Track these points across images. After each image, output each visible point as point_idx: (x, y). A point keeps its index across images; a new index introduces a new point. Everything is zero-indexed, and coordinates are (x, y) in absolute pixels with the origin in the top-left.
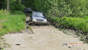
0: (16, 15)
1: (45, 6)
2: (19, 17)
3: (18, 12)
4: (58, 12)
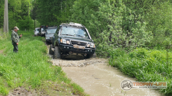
0: (22, 41)
1: (91, 24)
2: (32, 47)
3: (25, 34)
4: (124, 37)
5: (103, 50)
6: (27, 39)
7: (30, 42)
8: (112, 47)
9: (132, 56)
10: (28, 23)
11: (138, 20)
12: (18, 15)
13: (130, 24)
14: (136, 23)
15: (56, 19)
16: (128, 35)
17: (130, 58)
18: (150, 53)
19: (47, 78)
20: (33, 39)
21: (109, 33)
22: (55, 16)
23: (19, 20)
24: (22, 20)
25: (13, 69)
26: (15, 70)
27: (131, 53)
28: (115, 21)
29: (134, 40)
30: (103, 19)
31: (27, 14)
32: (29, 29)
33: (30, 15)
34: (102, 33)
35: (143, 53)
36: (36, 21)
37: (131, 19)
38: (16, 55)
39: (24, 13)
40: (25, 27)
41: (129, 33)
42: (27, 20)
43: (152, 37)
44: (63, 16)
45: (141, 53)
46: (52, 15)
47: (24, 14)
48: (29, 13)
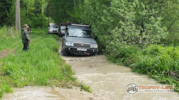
0: (34, 40)
3: (38, 32)
4: (137, 34)
5: (115, 47)
6: (40, 37)
7: (42, 41)
8: (124, 44)
9: (145, 53)
10: (41, 20)
11: (151, 15)
12: (32, 12)
13: (145, 19)
14: (150, 19)
15: (70, 16)
16: (141, 32)
17: (143, 56)
18: (164, 50)
19: (55, 77)
20: (46, 37)
21: (121, 30)
22: (69, 12)
23: (32, 17)
24: (36, 18)
25: (21, 68)
26: (22, 69)
27: (144, 50)
28: (127, 17)
29: (148, 36)
30: (115, 15)
31: (40, 12)
32: (42, 27)
33: (44, 13)
34: (114, 31)
35: (157, 50)
36: (50, 18)
37: (144, 14)
38: (25, 53)
39: (37, 10)
40: (39, 25)
41: (142, 29)
42: (40, 18)
43: (167, 33)
44: (76, 12)
45: (155, 50)
46: (65, 13)
47: (38, 12)
48: (43, 11)
